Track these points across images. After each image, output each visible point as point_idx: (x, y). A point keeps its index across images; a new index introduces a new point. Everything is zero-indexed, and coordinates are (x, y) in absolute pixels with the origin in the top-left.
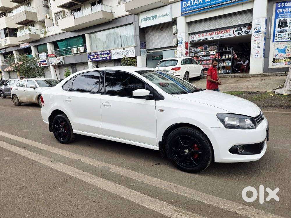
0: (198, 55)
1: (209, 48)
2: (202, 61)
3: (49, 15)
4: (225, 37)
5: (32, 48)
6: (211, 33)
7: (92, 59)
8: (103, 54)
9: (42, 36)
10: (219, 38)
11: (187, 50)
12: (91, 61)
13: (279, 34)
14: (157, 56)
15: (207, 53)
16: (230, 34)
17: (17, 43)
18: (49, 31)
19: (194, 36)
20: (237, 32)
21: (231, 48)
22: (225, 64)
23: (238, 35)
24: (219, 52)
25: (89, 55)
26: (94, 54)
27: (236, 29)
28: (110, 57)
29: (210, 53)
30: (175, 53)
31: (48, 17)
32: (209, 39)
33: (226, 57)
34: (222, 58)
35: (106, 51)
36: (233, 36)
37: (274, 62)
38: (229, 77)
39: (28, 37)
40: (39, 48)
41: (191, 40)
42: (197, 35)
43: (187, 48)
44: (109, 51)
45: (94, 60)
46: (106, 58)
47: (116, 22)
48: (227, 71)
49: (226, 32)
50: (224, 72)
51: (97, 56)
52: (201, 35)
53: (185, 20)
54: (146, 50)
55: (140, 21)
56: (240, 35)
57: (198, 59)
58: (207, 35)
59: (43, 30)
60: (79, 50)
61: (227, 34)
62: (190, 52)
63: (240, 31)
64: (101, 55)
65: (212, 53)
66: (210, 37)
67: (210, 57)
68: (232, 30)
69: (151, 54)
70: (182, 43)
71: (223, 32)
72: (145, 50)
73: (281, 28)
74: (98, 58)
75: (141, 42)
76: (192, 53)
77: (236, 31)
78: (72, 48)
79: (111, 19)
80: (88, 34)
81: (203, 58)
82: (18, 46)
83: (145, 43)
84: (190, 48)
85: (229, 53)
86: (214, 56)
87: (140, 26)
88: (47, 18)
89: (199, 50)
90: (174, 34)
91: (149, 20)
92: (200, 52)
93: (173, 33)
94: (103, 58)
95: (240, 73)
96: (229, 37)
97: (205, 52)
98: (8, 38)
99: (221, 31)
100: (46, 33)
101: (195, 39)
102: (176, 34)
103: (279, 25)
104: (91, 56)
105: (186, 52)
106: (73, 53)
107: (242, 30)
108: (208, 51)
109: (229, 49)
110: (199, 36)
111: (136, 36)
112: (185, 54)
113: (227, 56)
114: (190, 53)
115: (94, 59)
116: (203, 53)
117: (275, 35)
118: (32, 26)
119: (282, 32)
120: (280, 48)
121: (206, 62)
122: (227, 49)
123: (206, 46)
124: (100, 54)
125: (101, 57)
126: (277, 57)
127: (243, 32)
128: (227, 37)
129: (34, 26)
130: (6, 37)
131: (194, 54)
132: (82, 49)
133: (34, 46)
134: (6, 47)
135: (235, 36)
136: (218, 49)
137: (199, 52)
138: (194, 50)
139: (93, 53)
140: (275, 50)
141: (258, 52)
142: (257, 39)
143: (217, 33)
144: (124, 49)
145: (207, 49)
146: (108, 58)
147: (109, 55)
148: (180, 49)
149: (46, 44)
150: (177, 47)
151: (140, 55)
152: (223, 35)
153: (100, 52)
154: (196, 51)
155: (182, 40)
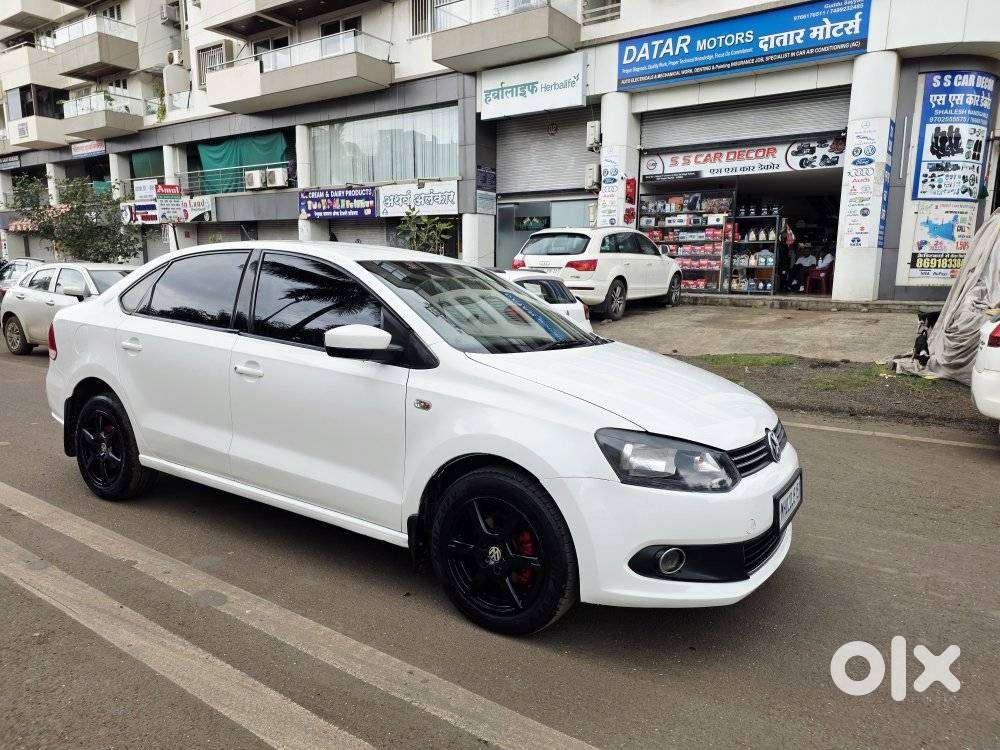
0: (667, 224)
1: (705, 205)
2: (681, 244)
3: (180, 54)
4: (757, 171)
5: (113, 161)
6: (712, 153)
7: (312, 212)
8: (351, 199)
9: (151, 121)
10: (739, 173)
11: (629, 206)
12: (308, 219)
13: (933, 175)
14: (532, 219)
15: (696, 221)
16: (775, 161)
17: (62, 140)
18: (174, 108)
19: (657, 159)
20: (799, 158)
21: (776, 210)
22: (753, 262)
23: (800, 169)
24: (737, 220)
25: (303, 197)
26: (322, 195)
27: (795, 148)
28: (373, 208)
29: (706, 219)
30: (591, 210)
31: (176, 61)
32: (706, 174)
33: (757, 237)
34: (746, 241)
35: (361, 187)
36: (784, 168)
37: (913, 265)
38: (765, 305)
39: (100, 122)
40: (136, 159)
41: (645, 172)
42: (667, 159)
43: (630, 199)
44: (373, 188)
45: (318, 214)
46: (361, 210)
47: (403, 95)
48: (761, 285)
49: (761, 154)
50: (750, 286)
51: (329, 201)
52: (680, 157)
53: (631, 106)
54: (498, 195)
55: (481, 97)
56: (808, 168)
57: (666, 237)
58: (701, 159)
59: (155, 104)
60: (271, 177)
61: (766, 162)
62: (642, 213)
63: (809, 157)
64: (343, 201)
65: (712, 220)
66: (709, 168)
67: (706, 235)
68: (781, 150)
69: (511, 210)
70: (615, 180)
71: (752, 155)
72: (494, 194)
73: (939, 157)
74: (331, 209)
75: (479, 167)
76: (649, 216)
77: (795, 154)
78: (248, 169)
79: (385, 82)
80: (305, 128)
81: (682, 234)
82: (66, 149)
83: (494, 170)
84: (644, 198)
85: (767, 224)
86: (719, 233)
87: (478, 115)
88: (171, 61)
89: (671, 206)
90: (591, 149)
91: (509, 95)
92: (675, 214)
93: (588, 146)
94: (349, 210)
95: (803, 293)
96: (770, 171)
97: (691, 216)
98: (32, 120)
99: (747, 150)
100: (163, 111)
101: (658, 170)
102: (596, 148)
103: (934, 145)
104: (309, 202)
105: (627, 210)
106: (248, 187)
107: (813, 151)
108: (700, 214)
109: (770, 213)
110: (675, 163)
111: (463, 144)
112: (622, 218)
113: (762, 236)
114: (641, 216)
115: (318, 210)
116: (684, 219)
117: (922, 179)
118: (118, 85)
119: (943, 169)
120: (935, 222)
121: (693, 249)
122: (765, 211)
123: (696, 195)
124: (340, 198)
125: (343, 206)
126: (926, 249)
127: (818, 160)
128: (764, 171)
129: (125, 87)
130: (24, 115)
131: (653, 220)
132: (280, 177)
133: (118, 154)
134: (23, 149)
135: (790, 170)
136: (734, 209)
137: (669, 215)
138: (655, 207)
139: (318, 190)
140: (918, 227)
141: (862, 228)
142: (859, 187)
143: (731, 157)
144: (421, 186)
145: (698, 206)
146: (368, 212)
147: (372, 202)
148: (608, 200)
149: (160, 149)
150: (598, 193)
151: (473, 211)
152: (752, 165)
153: (342, 190)
154: (662, 210)
155: (617, 172)
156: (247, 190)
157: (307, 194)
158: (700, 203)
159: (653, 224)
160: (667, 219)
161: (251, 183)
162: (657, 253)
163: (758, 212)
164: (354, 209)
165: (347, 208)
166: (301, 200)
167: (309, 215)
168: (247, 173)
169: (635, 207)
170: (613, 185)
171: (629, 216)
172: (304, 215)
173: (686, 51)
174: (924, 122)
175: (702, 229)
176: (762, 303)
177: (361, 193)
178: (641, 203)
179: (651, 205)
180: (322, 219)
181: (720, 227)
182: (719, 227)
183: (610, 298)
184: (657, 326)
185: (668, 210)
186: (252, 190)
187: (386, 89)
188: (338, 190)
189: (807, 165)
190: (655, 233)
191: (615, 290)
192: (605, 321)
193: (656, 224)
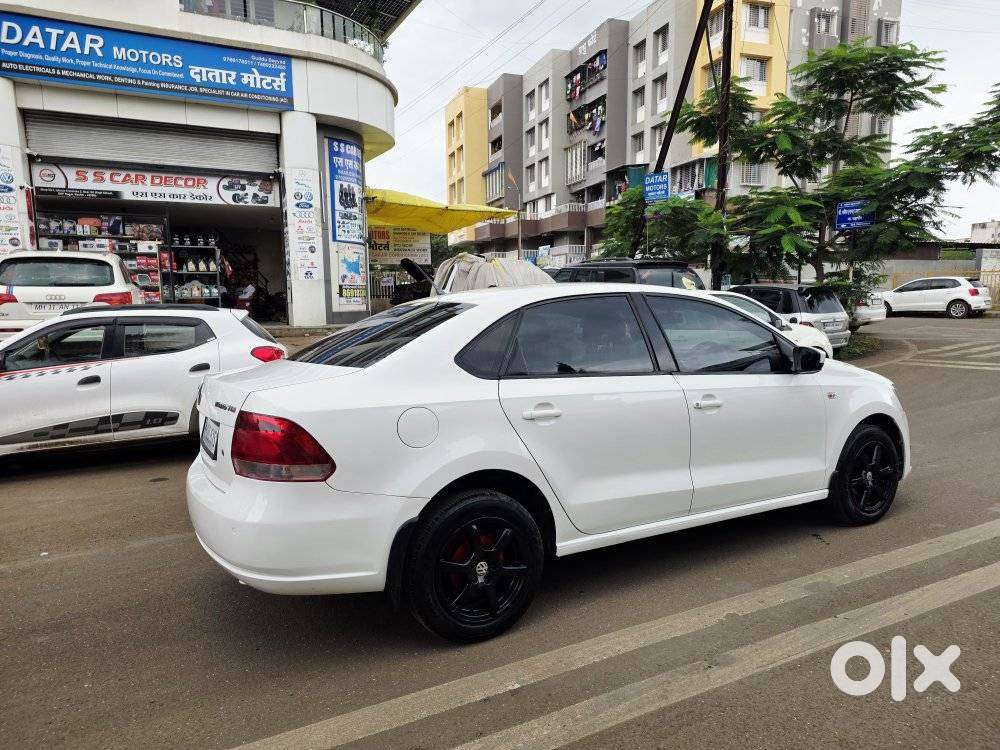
1: (129, 230)
4: (188, 200)
6: (133, 175)
10: (168, 199)
11: (31, 223)
13: (343, 223)
15: (122, 247)
16: (205, 192)
19: (56, 170)
20: (231, 193)
21: (212, 241)
22: (194, 292)
23: (233, 203)
24: (172, 249)
27: (225, 182)
29: (135, 246)
32: (128, 196)
33: (197, 267)
34: (184, 271)
36: (217, 201)
37: (341, 295)
41: (39, 183)
42: (71, 173)
43: (30, 214)
49: (190, 183)
52: (90, 173)
53: (16, 98)
56: (241, 204)
58: (120, 178)
61: (197, 191)
62: (41, 234)
63: (240, 193)
65: (143, 247)
66: (130, 189)
67: (139, 264)
68: (212, 182)
70: (10, 190)
71: (181, 183)
73: (345, 208)
77: (227, 188)
85: (208, 255)
86: (152, 261)
89: (83, 228)
92: (92, 239)
96: (203, 201)
97: (114, 241)
99: (175, 176)
101: (59, 183)
103: (341, 198)
105: (31, 229)
107: (243, 188)
108: (128, 240)
109: (206, 243)
110: (82, 178)
112: (28, 238)
113: (202, 266)
114: (40, 237)
116: (104, 245)
117: (337, 224)
119: (349, 218)
120: (350, 260)
122: (201, 241)
123: (117, 218)
126: (347, 282)
127: (250, 197)
128: (196, 201)
131: (60, 243)
135: (222, 203)
136: (167, 237)
137: (83, 239)
138: (60, 228)
140: (341, 264)
141: (312, 263)
142: (305, 226)
143: (157, 181)
145: (121, 231)
152: (183, 193)
154: (72, 232)
155: (11, 178)
158: (124, 226)
160: (81, 244)
163: (194, 242)
169: (34, 225)
171: (33, 236)
173: (100, 54)
174: (332, 179)
175: (131, 256)
181: (152, 256)
182: (154, 256)
185: (79, 231)
189: (240, 200)
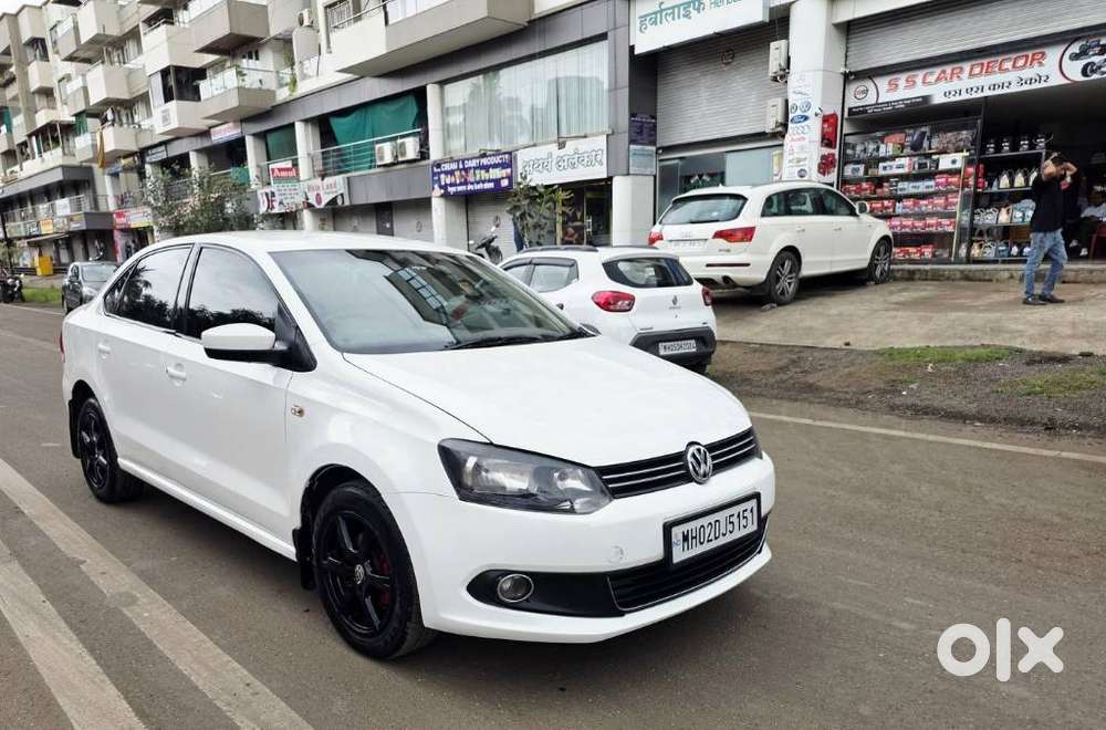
0: (881, 172)
1: (935, 143)
2: (900, 199)
3: (310, 12)
4: (1015, 89)
5: (250, 142)
6: (948, 69)
7: (444, 187)
8: (487, 168)
9: (283, 95)
10: (988, 93)
11: (826, 151)
12: (442, 196)
14: (700, 176)
15: (921, 166)
16: (1043, 71)
17: (202, 125)
18: (305, 77)
19: (869, 84)
20: (1079, 64)
21: (1041, 143)
22: (1004, 218)
23: (1083, 79)
24: (981, 161)
25: (435, 170)
26: (454, 166)
27: (1075, 48)
28: (510, 178)
29: (937, 162)
30: (776, 159)
31: (306, 23)
32: (938, 99)
33: (1012, 182)
34: (994, 189)
35: (498, 153)
36: (1056, 80)
38: (1012, 277)
39: (233, 102)
40: (272, 139)
41: (851, 102)
42: (883, 83)
43: (827, 141)
44: (510, 153)
45: (452, 190)
46: (497, 181)
47: (543, 32)
48: (1015, 250)
49: (1021, 63)
50: (998, 252)
51: (463, 173)
52: (902, 78)
53: (830, 13)
54: (658, 149)
55: (635, 23)
56: (1095, 76)
57: (879, 191)
58: (932, 79)
59: (286, 73)
60: (402, 149)
61: (1028, 73)
62: (846, 160)
63: (1097, 60)
64: (477, 172)
65: (945, 162)
66: (941, 89)
67: (937, 185)
68: (1053, 54)
69: (675, 166)
70: (806, 118)
71: (1008, 65)
72: (654, 148)
74: (466, 183)
75: (632, 115)
76: (858, 162)
77: (1075, 57)
78: (378, 142)
79: (523, 21)
80: (437, 86)
81: (900, 185)
82: (205, 134)
83: (654, 117)
84: (850, 139)
85: (1030, 164)
86: (954, 179)
87: (632, 48)
88: (301, 23)
89: (887, 149)
90: (775, 79)
91: (669, 18)
92: (893, 158)
93: (771, 74)
94: (484, 182)
95: (1085, 258)
96: (1035, 86)
97: (916, 159)
98: (173, 104)
99: (1000, 58)
100: (294, 82)
101: (871, 99)
102: (783, 76)
104: (442, 176)
105: (823, 157)
106: (379, 163)
107: (1102, 51)
108: (928, 156)
109: (1032, 146)
110: (894, 86)
111: (614, 88)
112: (815, 168)
113: (1019, 180)
114: (845, 164)
115: (452, 185)
116: (904, 164)
118: (251, 57)
121: (915, 204)
122: (1025, 144)
123: (923, 129)
124: (475, 168)
125: (478, 179)
128: (1026, 87)
129: (257, 59)
130: (166, 101)
131: (862, 168)
132: (411, 147)
133: (254, 135)
134: (169, 137)
135: (1067, 82)
136: (980, 145)
137: (884, 159)
138: (865, 150)
139: (452, 160)
143: (976, 71)
144: (562, 145)
145: (926, 144)
146: (505, 183)
147: (509, 170)
148: (796, 145)
149: (292, 125)
150: (783, 136)
151: (625, 172)
152: (1009, 79)
153: (476, 158)
154: (875, 154)
155: (809, 106)
156: (380, 166)
157: (439, 166)
158: (929, 139)
159: (861, 173)
160: (881, 165)
161: (382, 158)
162: (852, 213)
163: (1015, 147)
164: (489, 181)
165: (483, 181)
166: (434, 174)
167: (442, 191)
168: (377, 146)
169: (836, 151)
170: (803, 124)
171: (825, 165)
172: (438, 192)
175: (930, 176)
176: (1007, 275)
177: (497, 160)
178: (845, 145)
179: (859, 148)
180: (456, 194)
182: (956, 172)
183: (774, 276)
184: (834, 311)
185: (882, 152)
186: (385, 166)
187: (525, 28)
188: (471, 159)
189: (1093, 71)
190: (865, 185)
191: (783, 266)
192: (768, 306)
193: (866, 172)
